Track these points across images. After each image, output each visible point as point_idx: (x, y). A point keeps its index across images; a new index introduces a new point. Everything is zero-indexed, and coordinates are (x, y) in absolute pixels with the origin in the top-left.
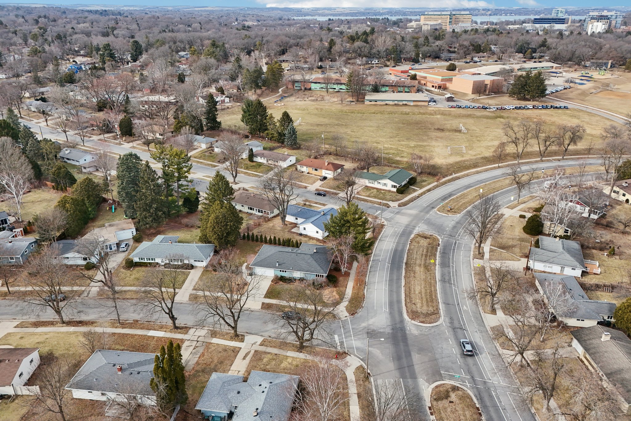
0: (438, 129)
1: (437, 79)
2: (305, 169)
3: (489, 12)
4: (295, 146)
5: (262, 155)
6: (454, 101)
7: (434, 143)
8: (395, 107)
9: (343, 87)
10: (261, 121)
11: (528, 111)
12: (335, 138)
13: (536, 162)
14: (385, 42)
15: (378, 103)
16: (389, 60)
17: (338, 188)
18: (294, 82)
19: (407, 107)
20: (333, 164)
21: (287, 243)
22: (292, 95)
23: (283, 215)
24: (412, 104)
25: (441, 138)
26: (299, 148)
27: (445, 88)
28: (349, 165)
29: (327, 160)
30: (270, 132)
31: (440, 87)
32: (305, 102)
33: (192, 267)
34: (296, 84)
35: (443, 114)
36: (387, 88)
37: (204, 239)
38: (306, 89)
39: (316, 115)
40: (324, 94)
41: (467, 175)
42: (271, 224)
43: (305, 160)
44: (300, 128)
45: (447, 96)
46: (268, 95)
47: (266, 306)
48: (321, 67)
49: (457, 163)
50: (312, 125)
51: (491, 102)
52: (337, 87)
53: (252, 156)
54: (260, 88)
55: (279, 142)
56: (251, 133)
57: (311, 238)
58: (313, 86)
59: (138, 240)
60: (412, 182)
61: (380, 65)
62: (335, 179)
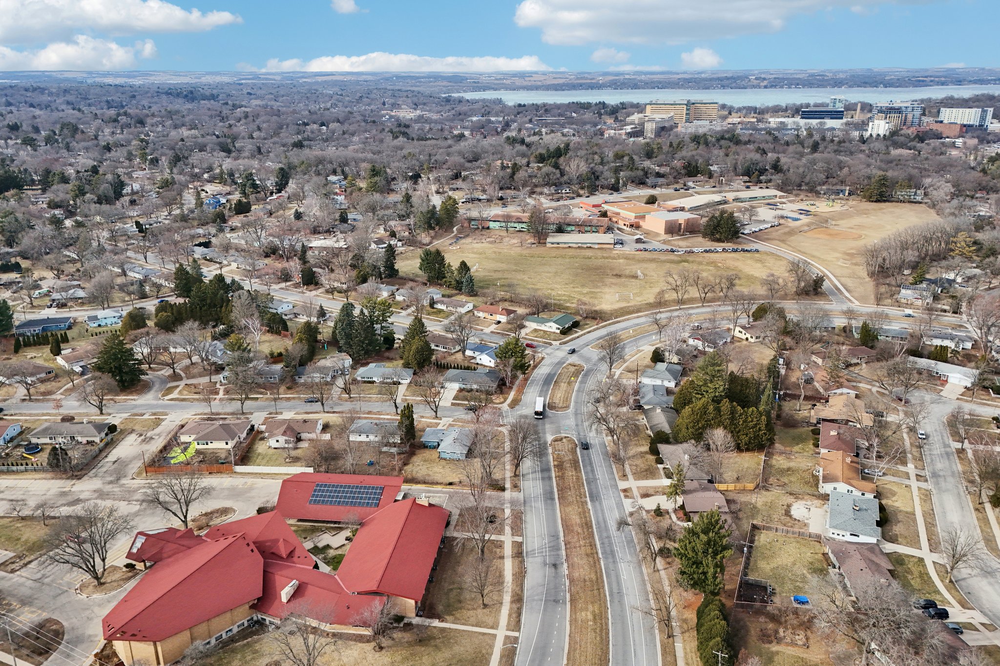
0: (616, 275)
1: (631, 216)
2: (481, 314)
3: (765, 83)
4: (472, 293)
5: (442, 303)
6: (644, 242)
7: (607, 290)
8: (578, 251)
9: (524, 225)
10: (439, 269)
11: (717, 255)
12: (510, 286)
13: (698, 307)
14: (578, 166)
15: (560, 245)
16: (582, 188)
17: (510, 330)
18: (470, 220)
19: (591, 250)
20: (506, 310)
21: (468, 368)
22: (467, 236)
23: (463, 351)
24: (596, 246)
25: (615, 284)
26: (476, 295)
27: (638, 227)
28: (521, 311)
29: (501, 306)
30: (448, 279)
31: (632, 226)
32: (483, 245)
33: (399, 383)
34: (473, 223)
35: (627, 258)
36: (573, 228)
37: (407, 365)
38: (483, 228)
39: (493, 259)
40: (504, 234)
41: (628, 319)
42: (454, 357)
43: (482, 306)
44: (476, 274)
45: (638, 237)
46: (441, 236)
47: (453, 404)
48: (501, 199)
49: (622, 308)
50: (489, 271)
51: (681, 243)
52: (519, 226)
53: (432, 304)
54: (433, 229)
55: (456, 289)
56: (429, 281)
57: (485, 366)
58: (492, 225)
59: (354, 367)
60: (576, 325)
61: (572, 195)
62: (508, 323)
